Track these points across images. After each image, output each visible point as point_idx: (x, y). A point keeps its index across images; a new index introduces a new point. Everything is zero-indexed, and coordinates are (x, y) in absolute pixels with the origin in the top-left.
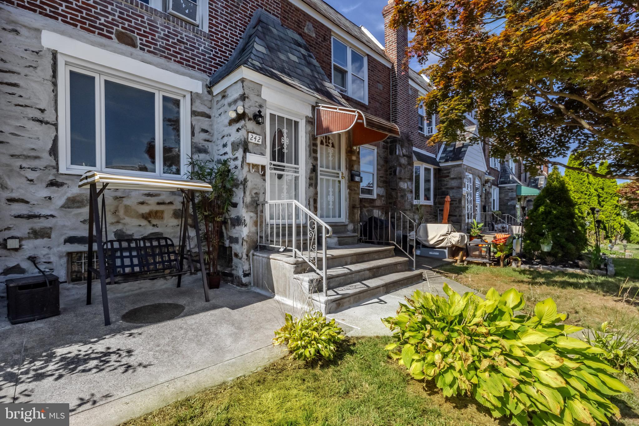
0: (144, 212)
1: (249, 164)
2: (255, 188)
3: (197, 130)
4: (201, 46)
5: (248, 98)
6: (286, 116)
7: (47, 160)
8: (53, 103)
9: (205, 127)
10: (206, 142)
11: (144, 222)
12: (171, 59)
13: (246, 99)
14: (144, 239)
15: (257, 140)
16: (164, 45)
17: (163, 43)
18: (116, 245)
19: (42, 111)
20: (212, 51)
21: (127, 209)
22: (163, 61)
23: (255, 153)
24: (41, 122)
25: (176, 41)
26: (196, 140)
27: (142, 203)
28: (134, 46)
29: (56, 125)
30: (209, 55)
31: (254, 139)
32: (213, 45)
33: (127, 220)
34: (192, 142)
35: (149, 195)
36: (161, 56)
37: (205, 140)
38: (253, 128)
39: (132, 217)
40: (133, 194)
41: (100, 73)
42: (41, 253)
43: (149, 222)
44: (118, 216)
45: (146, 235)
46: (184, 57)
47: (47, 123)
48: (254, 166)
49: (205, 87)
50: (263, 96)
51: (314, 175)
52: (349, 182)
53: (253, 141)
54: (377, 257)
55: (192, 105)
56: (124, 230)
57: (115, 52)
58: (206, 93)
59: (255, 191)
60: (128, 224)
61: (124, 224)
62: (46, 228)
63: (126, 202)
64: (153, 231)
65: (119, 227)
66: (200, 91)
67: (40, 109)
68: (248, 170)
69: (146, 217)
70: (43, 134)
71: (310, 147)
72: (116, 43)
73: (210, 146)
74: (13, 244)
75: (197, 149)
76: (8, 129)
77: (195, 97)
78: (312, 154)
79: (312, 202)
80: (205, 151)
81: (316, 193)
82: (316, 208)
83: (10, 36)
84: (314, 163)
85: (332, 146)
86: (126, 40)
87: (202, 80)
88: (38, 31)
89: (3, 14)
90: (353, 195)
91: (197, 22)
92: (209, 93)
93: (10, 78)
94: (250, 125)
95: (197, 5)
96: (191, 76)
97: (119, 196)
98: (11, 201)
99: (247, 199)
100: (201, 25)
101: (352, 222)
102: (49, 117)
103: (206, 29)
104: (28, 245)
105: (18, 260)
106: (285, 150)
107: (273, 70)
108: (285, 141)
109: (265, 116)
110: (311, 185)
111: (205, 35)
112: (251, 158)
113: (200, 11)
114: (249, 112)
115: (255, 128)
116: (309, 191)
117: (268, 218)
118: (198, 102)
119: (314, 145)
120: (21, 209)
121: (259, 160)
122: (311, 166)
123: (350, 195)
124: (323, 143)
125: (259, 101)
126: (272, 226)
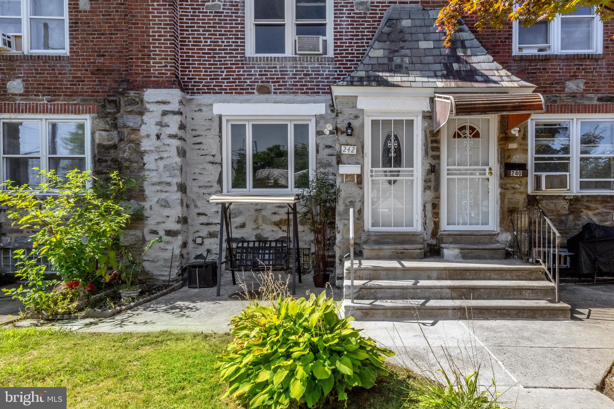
0: (276, 220)
1: (342, 175)
2: (349, 197)
3: (321, 147)
4: (325, 71)
5: (341, 113)
6: (381, 118)
8: (219, 149)
9: (328, 143)
10: (331, 157)
11: (276, 228)
12: (298, 93)
13: (339, 115)
14: (276, 241)
15: (350, 151)
16: (293, 83)
17: (291, 82)
18: (257, 244)
19: (214, 156)
20: (336, 71)
21: (264, 218)
22: (291, 97)
23: (349, 164)
24: (213, 163)
25: (302, 76)
26: (319, 156)
27: (275, 213)
28: (269, 92)
29: (221, 164)
30: (332, 77)
31: (347, 150)
32: (338, 66)
33: (264, 226)
34: (316, 159)
35: (279, 207)
36: (290, 93)
37: (329, 155)
38: (347, 140)
39: (268, 225)
40: (268, 206)
41: (248, 121)
42: (213, 247)
43: (280, 228)
44: (257, 223)
45: (277, 238)
46: (310, 87)
47: (216, 163)
48: (347, 176)
49: (328, 107)
50: (360, 106)
51: (432, 176)
52: (501, 178)
53: (347, 152)
54: (493, 276)
55: (316, 126)
56: (262, 234)
57: (255, 102)
58: (329, 112)
59: (350, 200)
60: (264, 229)
61: (262, 230)
62: (215, 231)
63: (264, 213)
64: (283, 236)
65: (259, 231)
66: (323, 112)
67: (213, 155)
68: (341, 181)
69: (278, 224)
70: (214, 171)
71: (425, 145)
72: (257, 96)
73: (334, 160)
74: (199, 241)
75: (320, 164)
76: (197, 171)
77: (319, 119)
78: (431, 153)
79: (429, 207)
80: (329, 165)
81: (438, 197)
82: (436, 214)
83: (198, 114)
84: (434, 162)
85: (477, 135)
86: (264, 90)
87: (325, 101)
88: (211, 105)
89: (195, 102)
90: (509, 195)
91: (321, 52)
92: (333, 111)
93: (198, 140)
94: (343, 138)
95: (321, 38)
96: (315, 102)
97: (259, 209)
98: (199, 214)
99: (340, 207)
100: (325, 52)
101: (507, 230)
102: (217, 159)
103: (331, 53)
104: (207, 241)
105: (202, 251)
106: (393, 155)
107: (380, 74)
108: (392, 145)
109: (362, 126)
110: (426, 188)
111: (330, 60)
112: (344, 169)
113: (325, 42)
114: (342, 126)
115: (349, 139)
116: (423, 196)
117: (368, 225)
118: (322, 122)
119: (432, 142)
120: (203, 219)
121: (353, 170)
122: (428, 167)
123: (502, 196)
124: (459, 136)
125: (354, 112)
126: (369, 233)
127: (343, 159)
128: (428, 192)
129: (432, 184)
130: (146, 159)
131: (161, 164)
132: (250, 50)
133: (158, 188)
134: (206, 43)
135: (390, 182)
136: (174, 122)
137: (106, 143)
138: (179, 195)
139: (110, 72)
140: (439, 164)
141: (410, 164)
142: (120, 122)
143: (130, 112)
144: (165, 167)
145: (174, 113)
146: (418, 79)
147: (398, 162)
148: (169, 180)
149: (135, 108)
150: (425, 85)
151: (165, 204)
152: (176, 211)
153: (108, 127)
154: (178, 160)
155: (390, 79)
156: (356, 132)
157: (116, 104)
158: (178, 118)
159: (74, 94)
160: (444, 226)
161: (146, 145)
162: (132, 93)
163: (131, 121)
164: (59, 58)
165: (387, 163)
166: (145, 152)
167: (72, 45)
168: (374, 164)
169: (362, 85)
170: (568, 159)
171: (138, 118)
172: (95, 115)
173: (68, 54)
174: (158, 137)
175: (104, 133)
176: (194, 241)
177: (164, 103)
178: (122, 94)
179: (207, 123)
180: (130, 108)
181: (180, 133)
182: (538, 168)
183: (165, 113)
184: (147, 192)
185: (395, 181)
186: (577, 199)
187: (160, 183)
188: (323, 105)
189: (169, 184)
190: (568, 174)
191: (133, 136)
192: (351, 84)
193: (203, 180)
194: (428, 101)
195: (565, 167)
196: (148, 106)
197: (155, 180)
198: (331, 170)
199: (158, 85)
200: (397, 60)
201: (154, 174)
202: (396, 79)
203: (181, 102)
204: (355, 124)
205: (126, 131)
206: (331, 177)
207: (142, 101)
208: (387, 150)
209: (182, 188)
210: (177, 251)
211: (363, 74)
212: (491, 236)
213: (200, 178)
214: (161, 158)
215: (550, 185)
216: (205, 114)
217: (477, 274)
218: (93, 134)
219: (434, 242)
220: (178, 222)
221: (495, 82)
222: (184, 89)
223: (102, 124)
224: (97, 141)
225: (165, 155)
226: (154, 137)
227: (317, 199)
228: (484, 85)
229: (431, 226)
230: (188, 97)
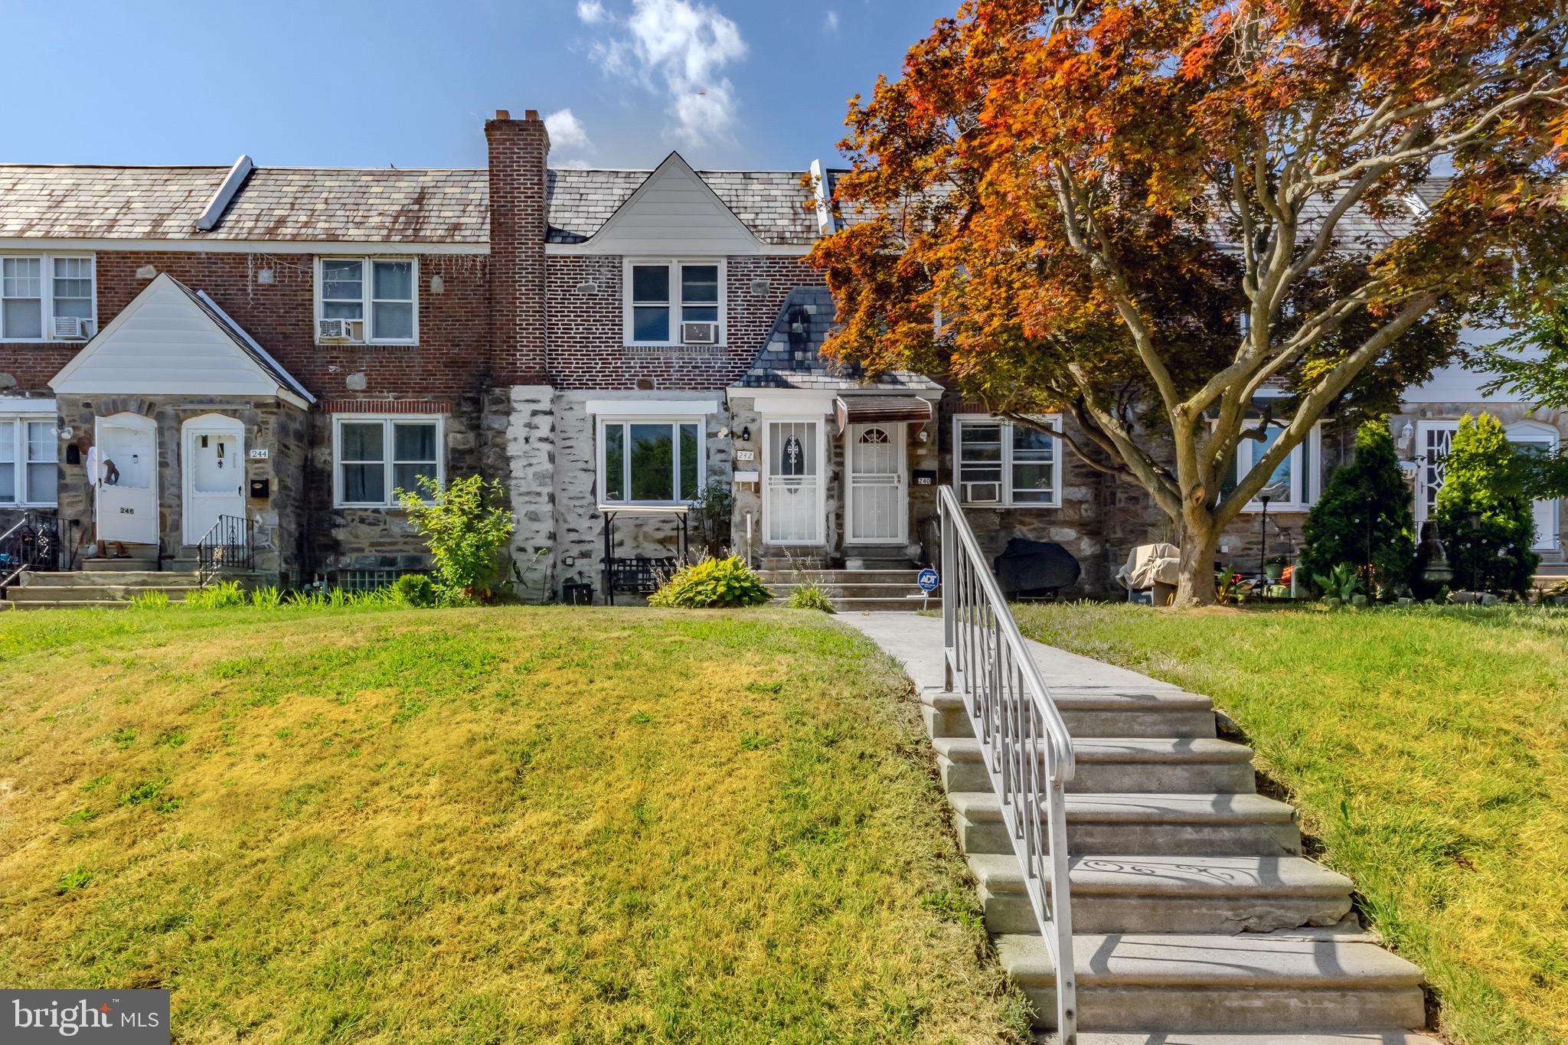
0: (660, 537)
1: (738, 483)
2: (746, 507)
3: (713, 451)
4: (717, 364)
5: (736, 414)
6: (780, 422)
7: (589, 498)
8: (592, 454)
9: (721, 447)
10: (724, 463)
11: (659, 547)
12: (685, 388)
13: (734, 416)
15: (747, 457)
16: (679, 377)
17: (677, 375)
20: (730, 363)
21: (646, 536)
22: (677, 393)
23: (746, 471)
24: (585, 470)
25: (690, 368)
26: (711, 462)
27: (658, 529)
28: (651, 388)
29: (595, 471)
31: (743, 456)
32: (732, 357)
33: (646, 544)
34: (707, 465)
35: (664, 522)
36: (677, 388)
37: (722, 461)
38: (743, 445)
39: (651, 542)
40: (651, 521)
41: (627, 420)
42: (585, 569)
43: (664, 546)
44: (638, 540)
46: (699, 381)
47: (589, 471)
48: (744, 484)
49: (721, 406)
50: (756, 409)
51: (836, 484)
52: (910, 486)
53: (743, 458)
55: (707, 427)
56: (643, 554)
57: (635, 399)
58: (723, 412)
59: (746, 510)
60: (646, 548)
61: (643, 547)
62: (588, 550)
63: (646, 529)
64: (667, 556)
65: (639, 551)
66: (715, 411)
67: (585, 461)
68: (737, 489)
69: (662, 542)
70: (586, 480)
71: (828, 451)
72: (637, 392)
73: (728, 467)
74: (569, 561)
75: (712, 471)
76: (567, 480)
77: (710, 419)
78: (834, 459)
79: (832, 517)
80: (722, 473)
81: (842, 507)
82: (840, 525)
83: (568, 413)
84: (837, 469)
85: (885, 440)
86: (645, 385)
87: (717, 398)
88: (584, 403)
89: (564, 399)
90: (918, 505)
91: (712, 340)
92: (726, 409)
93: (568, 443)
94: (739, 443)
95: (712, 323)
96: (705, 399)
97: (639, 523)
98: (569, 530)
99: (736, 518)
100: (717, 341)
101: (916, 543)
102: (590, 466)
103: (723, 343)
104: (578, 562)
105: (572, 573)
106: (793, 461)
107: (779, 373)
108: (793, 450)
109: (760, 430)
110: (830, 497)
111: (722, 350)
112: (740, 477)
113: (717, 327)
114: (738, 430)
115: (746, 444)
116: (827, 506)
117: (766, 538)
118: (713, 424)
119: (836, 447)
120: (574, 536)
121: (751, 477)
122: (831, 474)
123: (911, 506)
124: (866, 440)
125: (751, 415)
126: (767, 547)
127: (740, 465)
128: (831, 502)
129: (835, 493)
130: (513, 465)
131: (530, 471)
132: (628, 339)
133: (527, 499)
134: (577, 331)
135: (790, 490)
136: (544, 423)
137: (462, 447)
138: (550, 507)
139: (465, 364)
140: (843, 471)
141: (813, 471)
142: (485, 423)
143: (495, 412)
144: (535, 474)
145: (546, 413)
146: (821, 379)
147: (799, 470)
148: (539, 489)
149: (500, 407)
150: (828, 386)
151: (534, 517)
152: (547, 526)
153: (463, 428)
154: (549, 466)
155: (790, 379)
156: (753, 436)
157: (477, 403)
158: (549, 419)
159: (425, 390)
160: (849, 539)
161: (512, 450)
162: (497, 391)
163: (497, 423)
164: (407, 349)
165: (787, 470)
166: (512, 457)
167: (421, 333)
168: (773, 472)
169: (759, 386)
170: (999, 466)
171: (504, 419)
172: (449, 415)
173: (417, 344)
174: (527, 440)
175: (459, 436)
176: (564, 562)
177: (533, 401)
178: (487, 392)
179: (579, 424)
180: (495, 408)
181: (551, 436)
182: (966, 476)
183: (535, 413)
184: (513, 504)
185: (796, 490)
186: (1008, 513)
187: (528, 493)
188: (715, 403)
189: (539, 494)
190: (997, 483)
191: (498, 440)
192: (748, 385)
193: (574, 490)
194: (831, 403)
195: (996, 476)
196: (515, 405)
197: (523, 490)
198: (724, 478)
199: (526, 381)
200: (799, 355)
201: (523, 482)
202: (795, 378)
203: (552, 401)
204: (752, 427)
205: (490, 434)
206: (725, 487)
207: (509, 399)
208: (787, 456)
209: (552, 498)
210: (549, 572)
211: (760, 372)
212: (900, 548)
213: (570, 487)
214: (530, 465)
215: (977, 496)
216: (577, 412)
217: (871, 578)
218: (446, 436)
219: (838, 555)
220: (549, 538)
221: (902, 383)
222: (553, 383)
223: (457, 426)
224: (451, 445)
225: (534, 461)
226: (522, 440)
227: (710, 512)
228: (890, 387)
229: (834, 539)
230: (558, 393)
